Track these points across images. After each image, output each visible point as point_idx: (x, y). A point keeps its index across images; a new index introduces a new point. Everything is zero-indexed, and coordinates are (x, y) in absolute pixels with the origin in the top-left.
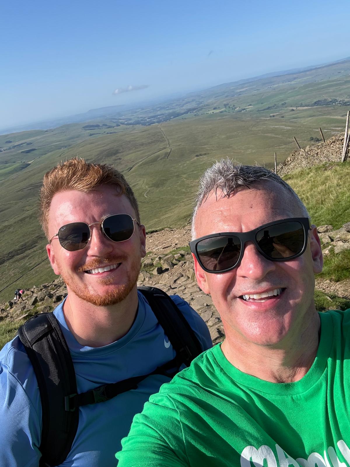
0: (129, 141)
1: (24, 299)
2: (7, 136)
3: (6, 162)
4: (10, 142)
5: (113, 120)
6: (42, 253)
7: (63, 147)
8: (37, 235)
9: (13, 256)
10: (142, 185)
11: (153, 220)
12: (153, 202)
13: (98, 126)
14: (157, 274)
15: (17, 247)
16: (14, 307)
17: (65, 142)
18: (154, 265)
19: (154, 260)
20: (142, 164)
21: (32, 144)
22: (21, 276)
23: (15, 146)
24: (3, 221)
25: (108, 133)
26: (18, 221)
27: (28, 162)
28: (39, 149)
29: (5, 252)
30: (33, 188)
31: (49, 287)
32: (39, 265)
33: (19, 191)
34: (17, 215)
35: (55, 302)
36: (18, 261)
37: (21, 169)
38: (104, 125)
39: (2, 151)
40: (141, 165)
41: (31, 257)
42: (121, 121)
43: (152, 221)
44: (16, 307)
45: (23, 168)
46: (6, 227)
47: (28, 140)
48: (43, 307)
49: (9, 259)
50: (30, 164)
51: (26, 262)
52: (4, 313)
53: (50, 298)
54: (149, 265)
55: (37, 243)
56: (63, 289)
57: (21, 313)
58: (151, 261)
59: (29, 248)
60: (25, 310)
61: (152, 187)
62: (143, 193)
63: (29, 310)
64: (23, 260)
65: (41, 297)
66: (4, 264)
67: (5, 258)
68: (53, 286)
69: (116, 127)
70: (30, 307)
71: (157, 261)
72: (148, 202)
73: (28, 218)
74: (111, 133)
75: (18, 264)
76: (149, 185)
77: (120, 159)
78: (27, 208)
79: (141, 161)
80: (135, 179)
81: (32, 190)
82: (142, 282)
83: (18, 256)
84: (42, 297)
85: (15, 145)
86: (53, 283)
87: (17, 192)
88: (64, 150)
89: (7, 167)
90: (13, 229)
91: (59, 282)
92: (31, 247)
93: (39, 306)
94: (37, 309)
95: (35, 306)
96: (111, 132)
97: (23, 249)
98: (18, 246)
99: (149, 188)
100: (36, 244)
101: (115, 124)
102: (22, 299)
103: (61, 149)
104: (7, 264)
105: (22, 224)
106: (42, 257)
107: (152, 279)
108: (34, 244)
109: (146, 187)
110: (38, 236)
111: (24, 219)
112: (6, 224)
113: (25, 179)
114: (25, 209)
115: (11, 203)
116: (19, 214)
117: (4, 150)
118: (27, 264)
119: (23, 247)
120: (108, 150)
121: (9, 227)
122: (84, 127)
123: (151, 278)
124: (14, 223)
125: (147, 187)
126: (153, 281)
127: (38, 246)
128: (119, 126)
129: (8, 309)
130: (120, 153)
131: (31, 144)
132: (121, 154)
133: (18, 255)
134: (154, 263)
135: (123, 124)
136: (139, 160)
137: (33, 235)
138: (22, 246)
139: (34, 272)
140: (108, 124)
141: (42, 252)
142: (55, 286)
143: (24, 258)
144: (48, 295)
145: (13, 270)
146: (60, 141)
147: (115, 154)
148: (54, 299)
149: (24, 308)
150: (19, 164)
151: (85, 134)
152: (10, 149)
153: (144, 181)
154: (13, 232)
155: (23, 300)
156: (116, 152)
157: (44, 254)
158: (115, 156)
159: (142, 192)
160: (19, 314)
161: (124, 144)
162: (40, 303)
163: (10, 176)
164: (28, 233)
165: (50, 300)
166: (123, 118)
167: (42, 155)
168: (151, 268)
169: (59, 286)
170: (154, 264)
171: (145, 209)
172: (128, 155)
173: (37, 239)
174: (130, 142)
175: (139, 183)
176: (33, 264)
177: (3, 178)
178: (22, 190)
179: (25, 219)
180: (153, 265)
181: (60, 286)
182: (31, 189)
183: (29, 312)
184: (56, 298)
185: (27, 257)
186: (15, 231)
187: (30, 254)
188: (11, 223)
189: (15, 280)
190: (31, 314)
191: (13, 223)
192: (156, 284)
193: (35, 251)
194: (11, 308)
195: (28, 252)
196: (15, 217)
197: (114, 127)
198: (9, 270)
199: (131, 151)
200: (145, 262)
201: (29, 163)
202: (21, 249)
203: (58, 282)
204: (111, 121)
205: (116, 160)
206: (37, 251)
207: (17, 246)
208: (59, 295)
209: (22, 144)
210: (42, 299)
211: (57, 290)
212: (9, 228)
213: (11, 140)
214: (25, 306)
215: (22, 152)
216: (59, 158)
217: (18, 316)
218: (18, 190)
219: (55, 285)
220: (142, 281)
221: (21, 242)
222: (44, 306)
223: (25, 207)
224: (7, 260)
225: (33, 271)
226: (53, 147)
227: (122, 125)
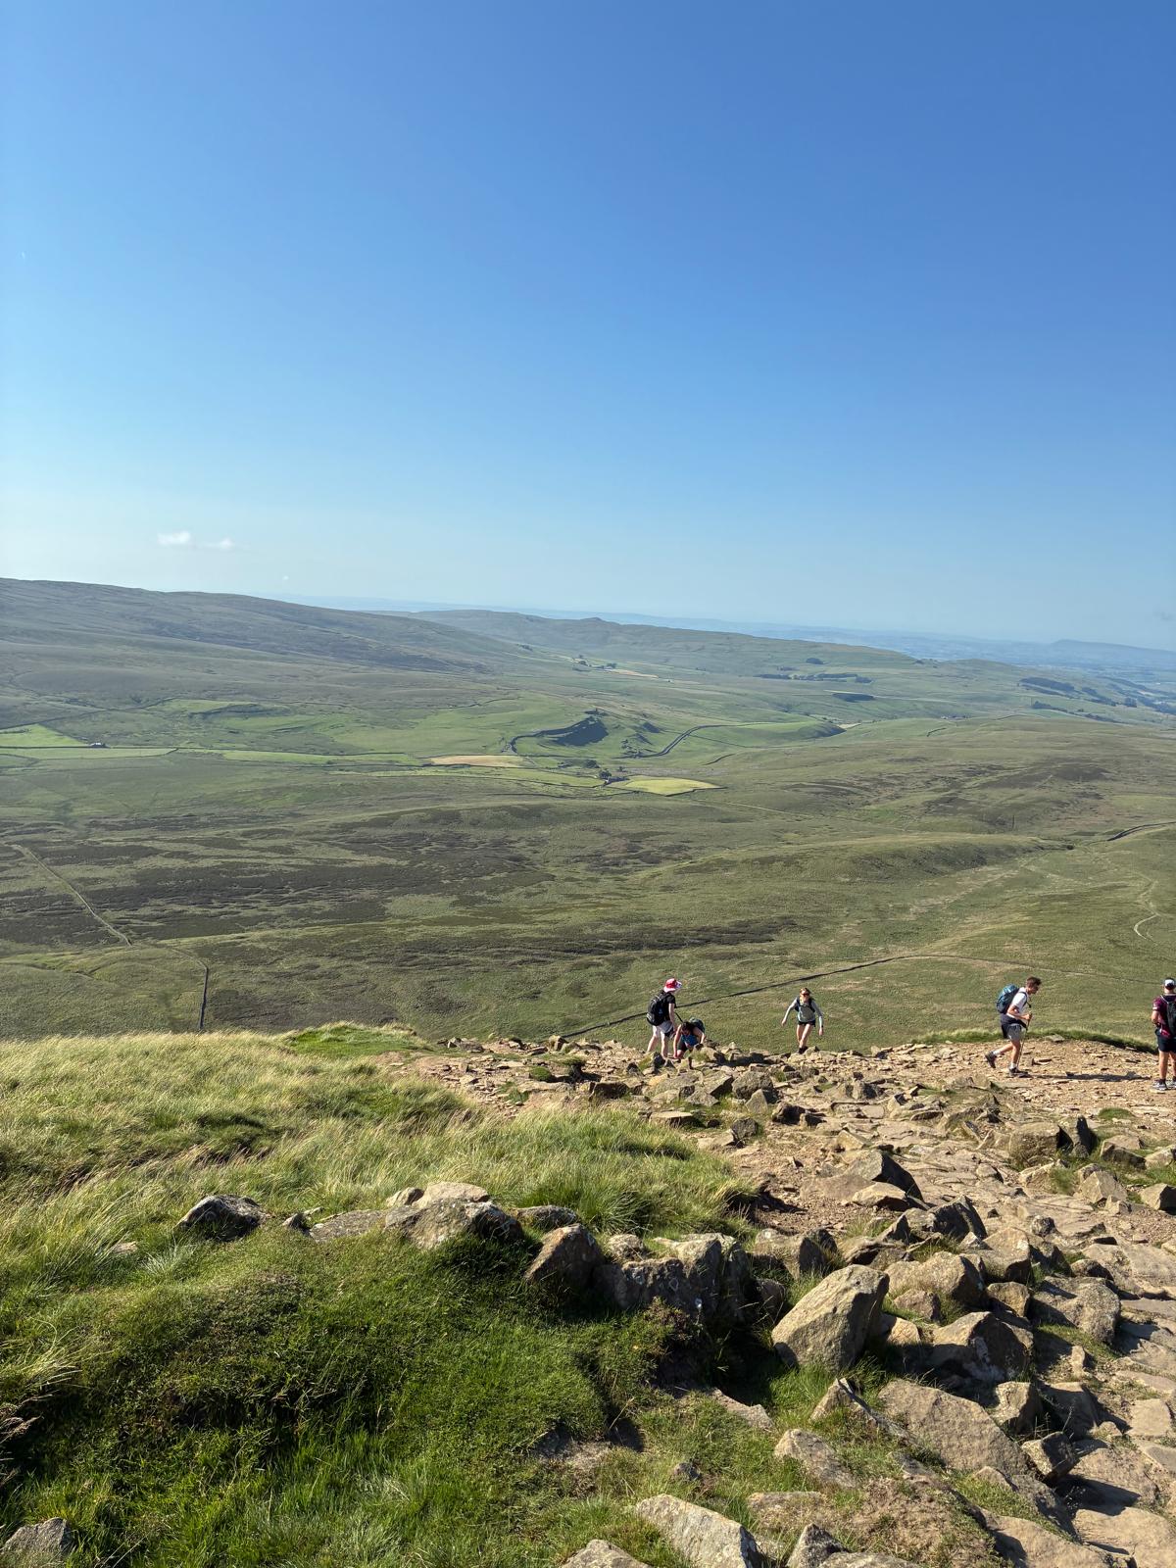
0: (1146, 757)
1: (695, 1064)
2: (816, 646)
3: (788, 708)
4: (818, 662)
5: (1119, 685)
6: (777, 965)
7: (946, 714)
8: (785, 913)
9: (708, 941)
10: (1139, 894)
11: (1134, 1010)
12: (1155, 959)
13: (1068, 688)
14: (1157, 1207)
15: (726, 924)
16: (664, 1076)
17: (957, 703)
18: (1144, 1168)
19: (1149, 1150)
20: (1163, 832)
21: (869, 681)
22: (705, 998)
23: (827, 676)
24: (719, 846)
25: (1089, 716)
26: (756, 859)
27: (841, 724)
28: (881, 700)
29: (694, 924)
30: (827, 793)
31: (769, 1063)
32: (758, 993)
33: (787, 788)
34: (758, 844)
35: (775, 1120)
36: (712, 957)
37: (816, 734)
38: (1087, 690)
39: (789, 678)
40: (1158, 836)
41: (748, 962)
42: (1144, 693)
43: (1128, 1014)
44: (669, 1076)
45: (822, 734)
46: (720, 862)
47: (864, 671)
48: (739, 1115)
49: (694, 944)
50: (843, 731)
51: (728, 969)
52: (632, 1076)
53: (768, 1102)
54: (1126, 1157)
55: (777, 932)
56: (809, 1091)
57: (676, 1103)
58: (1138, 1148)
59: (753, 937)
60: (688, 1100)
61: (1169, 911)
62: (1133, 919)
63: (699, 1106)
64: (726, 961)
65: (744, 1084)
66: (676, 951)
67: (687, 937)
68: (783, 1067)
69: (1122, 706)
70: (704, 1097)
71: (1163, 1157)
72: (1138, 953)
73: (782, 863)
74: (1098, 718)
75: (710, 965)
76: (1162, 901)
77: (1097, 796)
78: (791, 836)
79: (1163, 825)
80: (1123, 869)
81: (820, 795)
82: (1090, 1208)
83: (718, 947)
84: (746, 1087)
85: (826, 673)
86: (785, 1060)
87: (782, 788)
88: (946, 725)
89: (784, 721)
90: (735, 875)
91: (802, 1063)
92: (758, 938)
93: (728, 1108)
94: (722, 1114)
95: (718, 1103)
96: (1100, 715)
97: (738, 932)
98: (730, 921)
99: (1159, 911)
100: (774, 936)
101: (1122, 698)
102: (690, 1064)
103: (938, 717)
104: (685, 953)
105: (759, 872)
106: (775, 974)
107: (1133, 1216)
108: (769, 932)
109: (1148, 906)
110: (786, 918)
111: (772, 860)
112: (725, 855)
113: (816, 764)
114: (785, 836)
115: (755, 810)
116: (763, 844)
117: (796, 678)
118: (731, 977)
119: (740, 930)
120: (1072, 760)
121: (727, 865)
122: (1023, 680)
123: (1130, 1210)
124: (743, 862)
125: (1151, 905)
126: (1135, 1224)
127: (777, 943)
128: (1134, 706)
129: (645, 1072)
130: (1106, 779)
131: (866, 681)
132: (1108, 784)
133: (720, 942)
134: (1149, 1159)
135: (1148, 703)
136: (1158, 818)
137: (775, 910)
138: (739, 925)
139: (738, 1005)
140: (1100, 692)
141: (780, 964)
142: (785, 1071)
143: (731, 957)
144: (765, 1088)
145: (694, 976)
146: (944, 696)
147: (1087, 777)
148: (777, 1110)
149: (689, 1091)
150: (816, 722)
151: (1022, 699)
152: (811, 678)
153: (1150, 884)
154: (729, 883)
155: (692, 1068)
156: (1097, 774)
157: (783, 970)
158: (1086, 783)
159: (1131, 915)
160: (668, 1102)
161: (1126, 758)
162: (735, 1102)
163: (783, 743)
164: (766, 899)
165: (765, 1106)
166: (1155, 688)
167: (883, 717)
168: (1131, 1172)
169: (799, 1076)
170: (1147, 1165)
171: (1118, 968)
172: (1129, 793)
173: (780, 922)
174: (1148, 759)
175: (1131, 884)
176: (746, 982)
177: (764, 743)
178: (796, 787)
179: (774, 862)
180: (1140, 1165)
181: (800, 1079)
182: (818, 793)
183: (697, 1111)
184: (785, 1111)
185: (739, 958)
186: (736, 881)
187: (748, 954)
188: (735, 858)
189: (688, 1003)
190: (700, 1119)
191: (741, 860)
192: (1144, 1242)
193: (762, 952)
194: (656, 1072)
195: (748, 947)
196: (751, 848)
197: (1114, 704)
198: (685, 971)
199: (1144, 788)
200: (1113, 1140)
201: (843, 726)
202: (732, 933)
203: (799, 1062)
204: (1114, 686)
205: (1084, 795)
206: (768, 953)
207: (727, 921)
208: (796, 1107)
209: (845, 675)
210: (745, 1094)
211: (789, 1086)
212: (726, 870)
213: (821, 659)
214: (693, 1088)
215: (835, 695)
216: (925, 738)
217: (665, 1107)
218: (788, 784)
219: (788, 1068)
220: (1090, 1204)
221: (739, 915)
222: (743, 1115)
223: (786, 832)
224: (690, 944)
225: (738, 1002)
226: (920, 706)
227: (1141, 707)
